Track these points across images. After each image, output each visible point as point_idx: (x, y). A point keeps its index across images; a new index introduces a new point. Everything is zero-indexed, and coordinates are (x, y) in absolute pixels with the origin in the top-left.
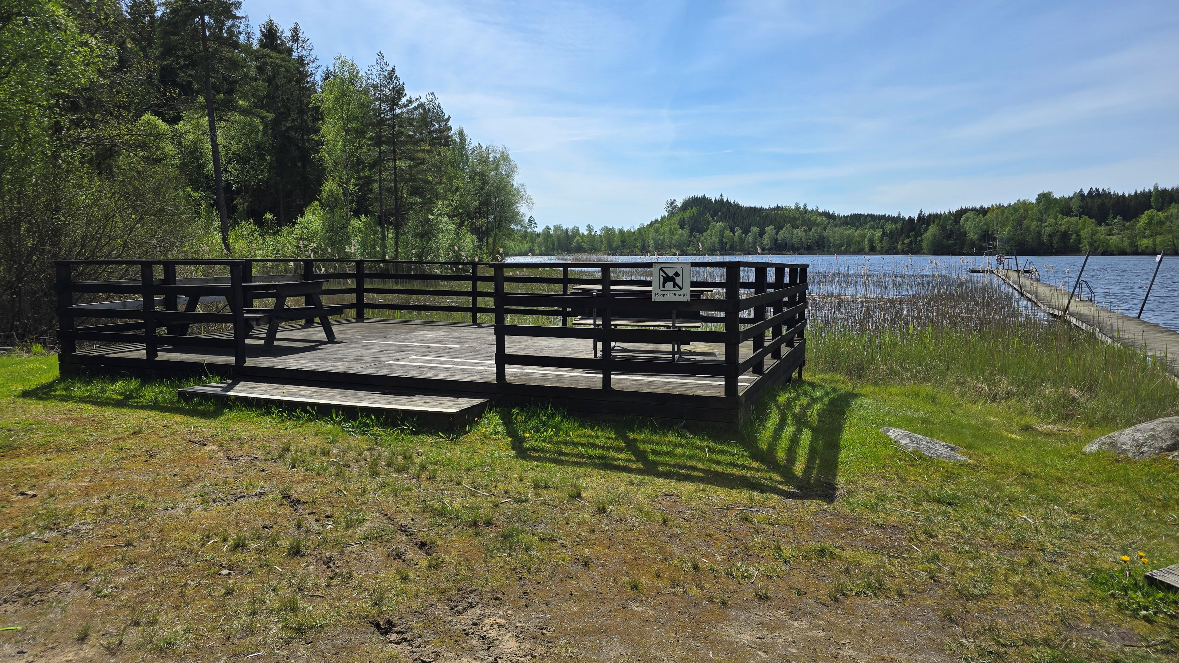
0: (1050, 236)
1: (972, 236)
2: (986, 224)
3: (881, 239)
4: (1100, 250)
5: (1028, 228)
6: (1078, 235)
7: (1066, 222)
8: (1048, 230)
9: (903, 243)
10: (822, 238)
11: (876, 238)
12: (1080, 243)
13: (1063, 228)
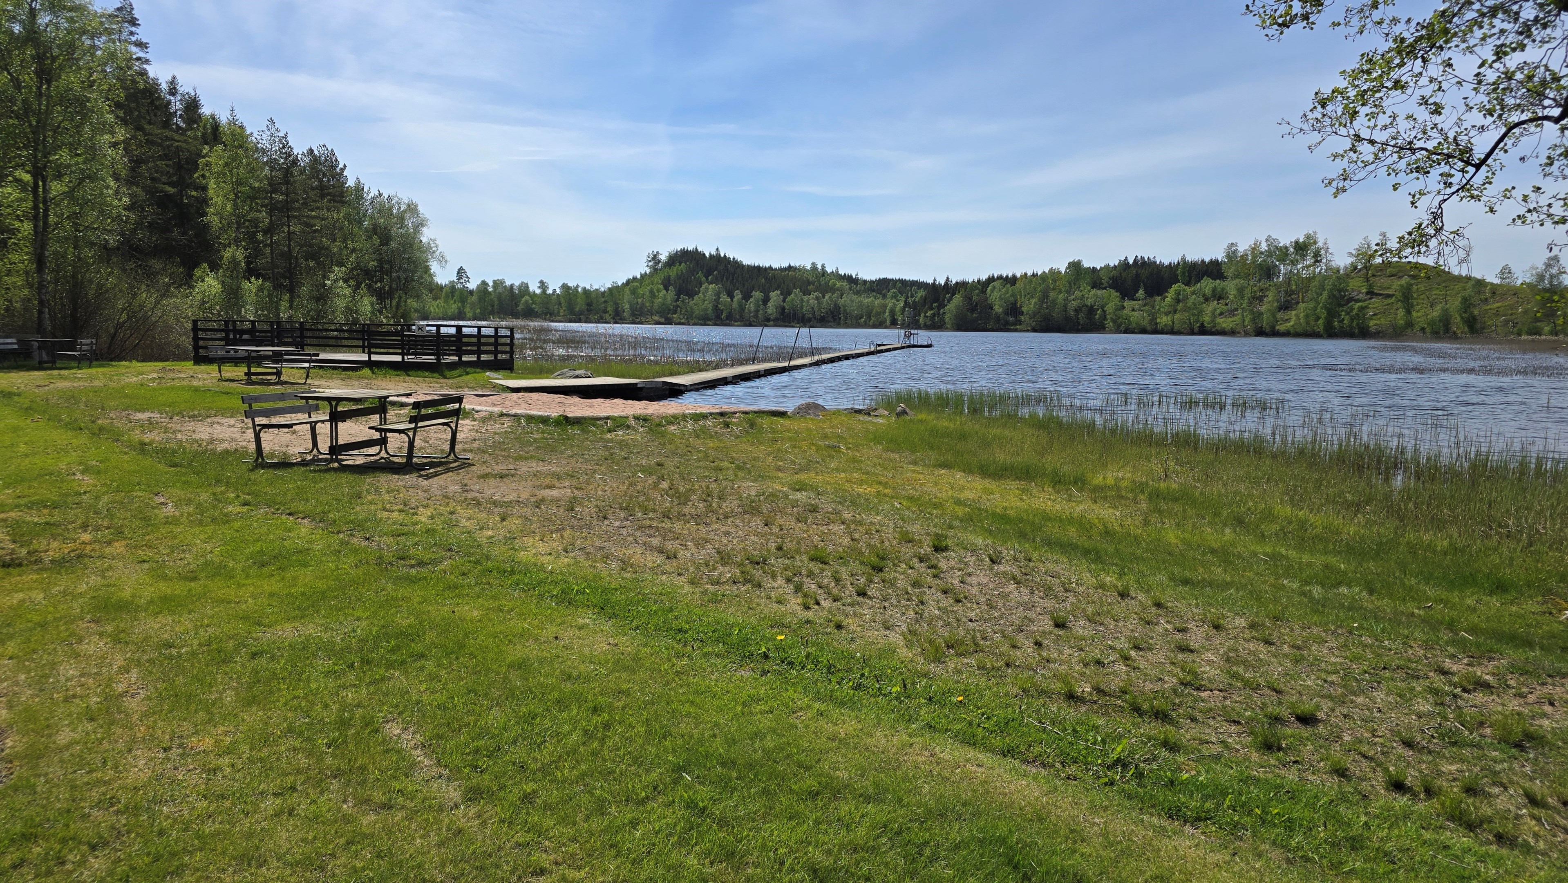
0: (1076, 310)
1: (998, 309)
2: (1013, 295)
3: (903, 310)
4: (1122, 328)
5: (1054, 302)
6: (1104, 311)
7: (1092, 296)
8: (1074, 304)
9: (926, 316)
10: (837, 307)
11: (898, 309)
12: (1105, 319)
13: (1089, 302)
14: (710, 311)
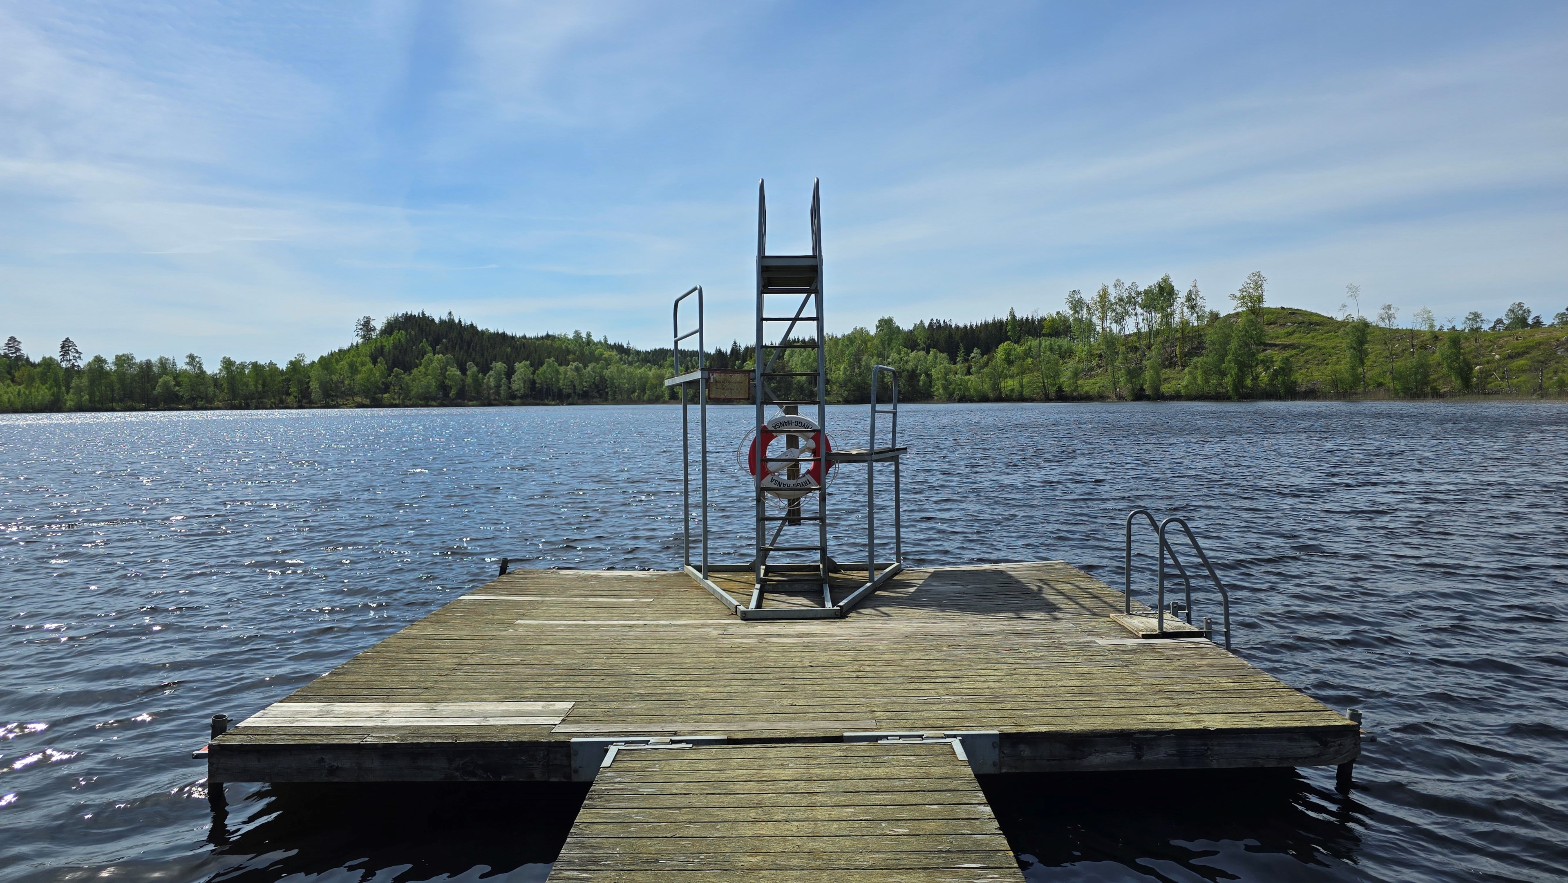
0: (894, 376)
4: (956, 396)
5: (867, 367)
7: (912, 358)
8: (892, 369)
12: (932, 387)
13: (910, 366)
14: (433, 388)
